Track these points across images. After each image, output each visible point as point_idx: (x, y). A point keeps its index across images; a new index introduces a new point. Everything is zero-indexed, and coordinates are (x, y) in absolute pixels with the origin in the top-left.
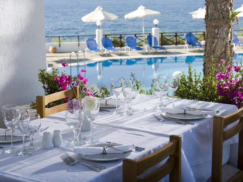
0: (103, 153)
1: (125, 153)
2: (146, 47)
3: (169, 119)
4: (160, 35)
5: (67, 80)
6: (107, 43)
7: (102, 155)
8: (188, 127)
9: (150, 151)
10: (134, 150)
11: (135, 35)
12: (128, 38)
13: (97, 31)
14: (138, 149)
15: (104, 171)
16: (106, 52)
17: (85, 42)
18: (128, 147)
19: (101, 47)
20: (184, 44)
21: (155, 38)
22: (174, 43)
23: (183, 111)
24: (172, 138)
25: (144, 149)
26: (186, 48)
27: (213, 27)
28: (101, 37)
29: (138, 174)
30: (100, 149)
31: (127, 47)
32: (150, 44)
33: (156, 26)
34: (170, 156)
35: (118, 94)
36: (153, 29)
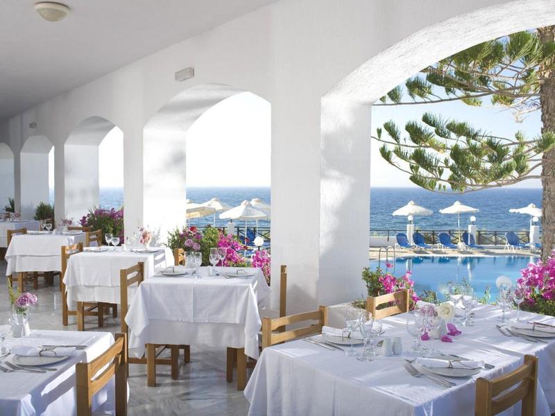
0: (449, 368)
1: (474, 369)
2: (461, 245)
3: (515, 334)
4: (477, 233)
5: (392, 280)
6: (418, 239)
7: (448, 370)
8: (541, 347)
9: (501, 370)
10: (483, 367)
11: (449, 231)
12: (441, 234)
13: (408, 225)
14: (488, 367)
15: (454, 388)
16: (417, 248)
17: (395, 237)
18: (477, 363)
19: (412, 243)
20: (505, 244)
21: (472, 236)
22: (492, 241)
23: (531, 326)
24: (527, 358)
25: (493, 367)
26: (507, 249)
27: (551, 231)
28: (412, 233)
29: (493, 396)
30: (446, 363)
31: (440, 244)
32: (466, 241)
33: (473, 223)
34: (524, 379)
35: (456, 302)
36: (470, 227)
